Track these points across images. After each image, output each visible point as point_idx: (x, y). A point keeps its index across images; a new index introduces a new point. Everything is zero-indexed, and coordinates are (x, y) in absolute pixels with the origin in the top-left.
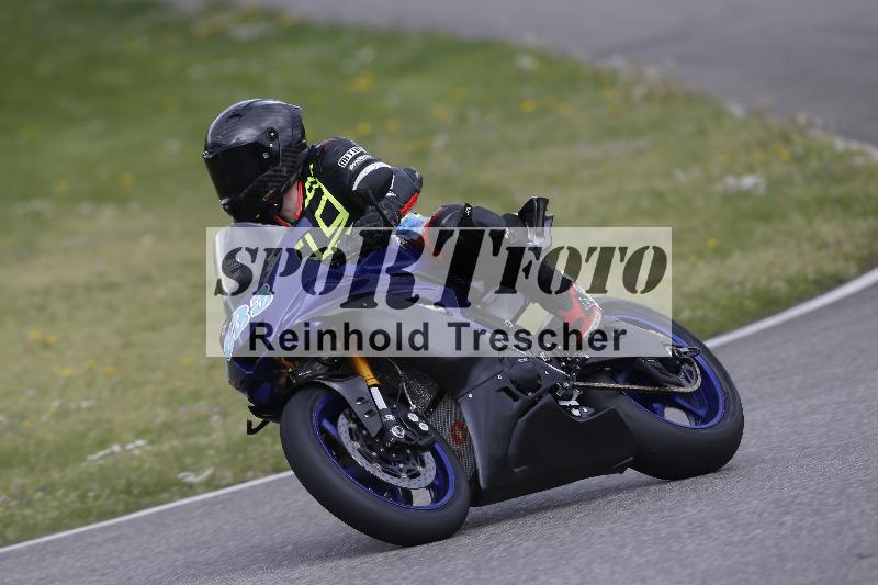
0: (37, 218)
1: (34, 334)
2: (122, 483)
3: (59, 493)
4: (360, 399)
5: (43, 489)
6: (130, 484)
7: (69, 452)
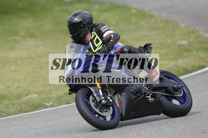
0: (15, 41)
1: (13, 68)
2: (30, 105)
3: (16, 106)
4: (96, 92)
5: (12, 105)
6: (33, 105)
7: (19, 96)
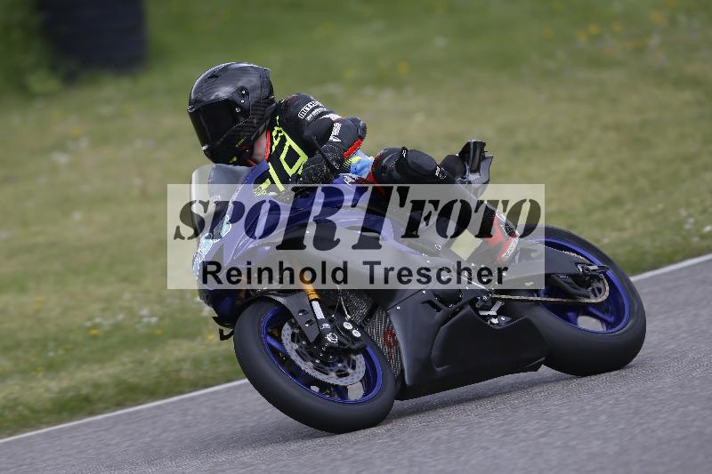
4: (302, 311)
